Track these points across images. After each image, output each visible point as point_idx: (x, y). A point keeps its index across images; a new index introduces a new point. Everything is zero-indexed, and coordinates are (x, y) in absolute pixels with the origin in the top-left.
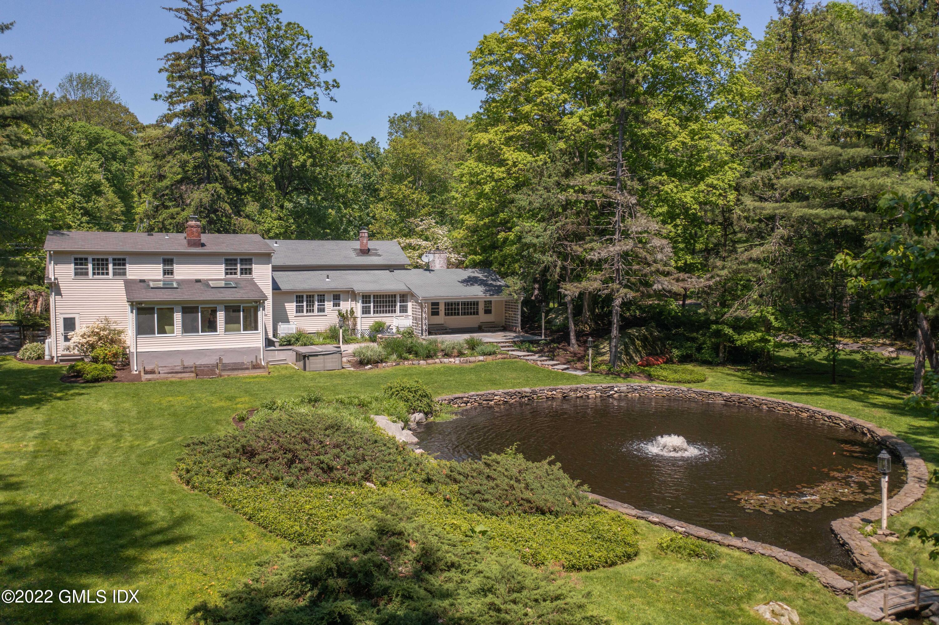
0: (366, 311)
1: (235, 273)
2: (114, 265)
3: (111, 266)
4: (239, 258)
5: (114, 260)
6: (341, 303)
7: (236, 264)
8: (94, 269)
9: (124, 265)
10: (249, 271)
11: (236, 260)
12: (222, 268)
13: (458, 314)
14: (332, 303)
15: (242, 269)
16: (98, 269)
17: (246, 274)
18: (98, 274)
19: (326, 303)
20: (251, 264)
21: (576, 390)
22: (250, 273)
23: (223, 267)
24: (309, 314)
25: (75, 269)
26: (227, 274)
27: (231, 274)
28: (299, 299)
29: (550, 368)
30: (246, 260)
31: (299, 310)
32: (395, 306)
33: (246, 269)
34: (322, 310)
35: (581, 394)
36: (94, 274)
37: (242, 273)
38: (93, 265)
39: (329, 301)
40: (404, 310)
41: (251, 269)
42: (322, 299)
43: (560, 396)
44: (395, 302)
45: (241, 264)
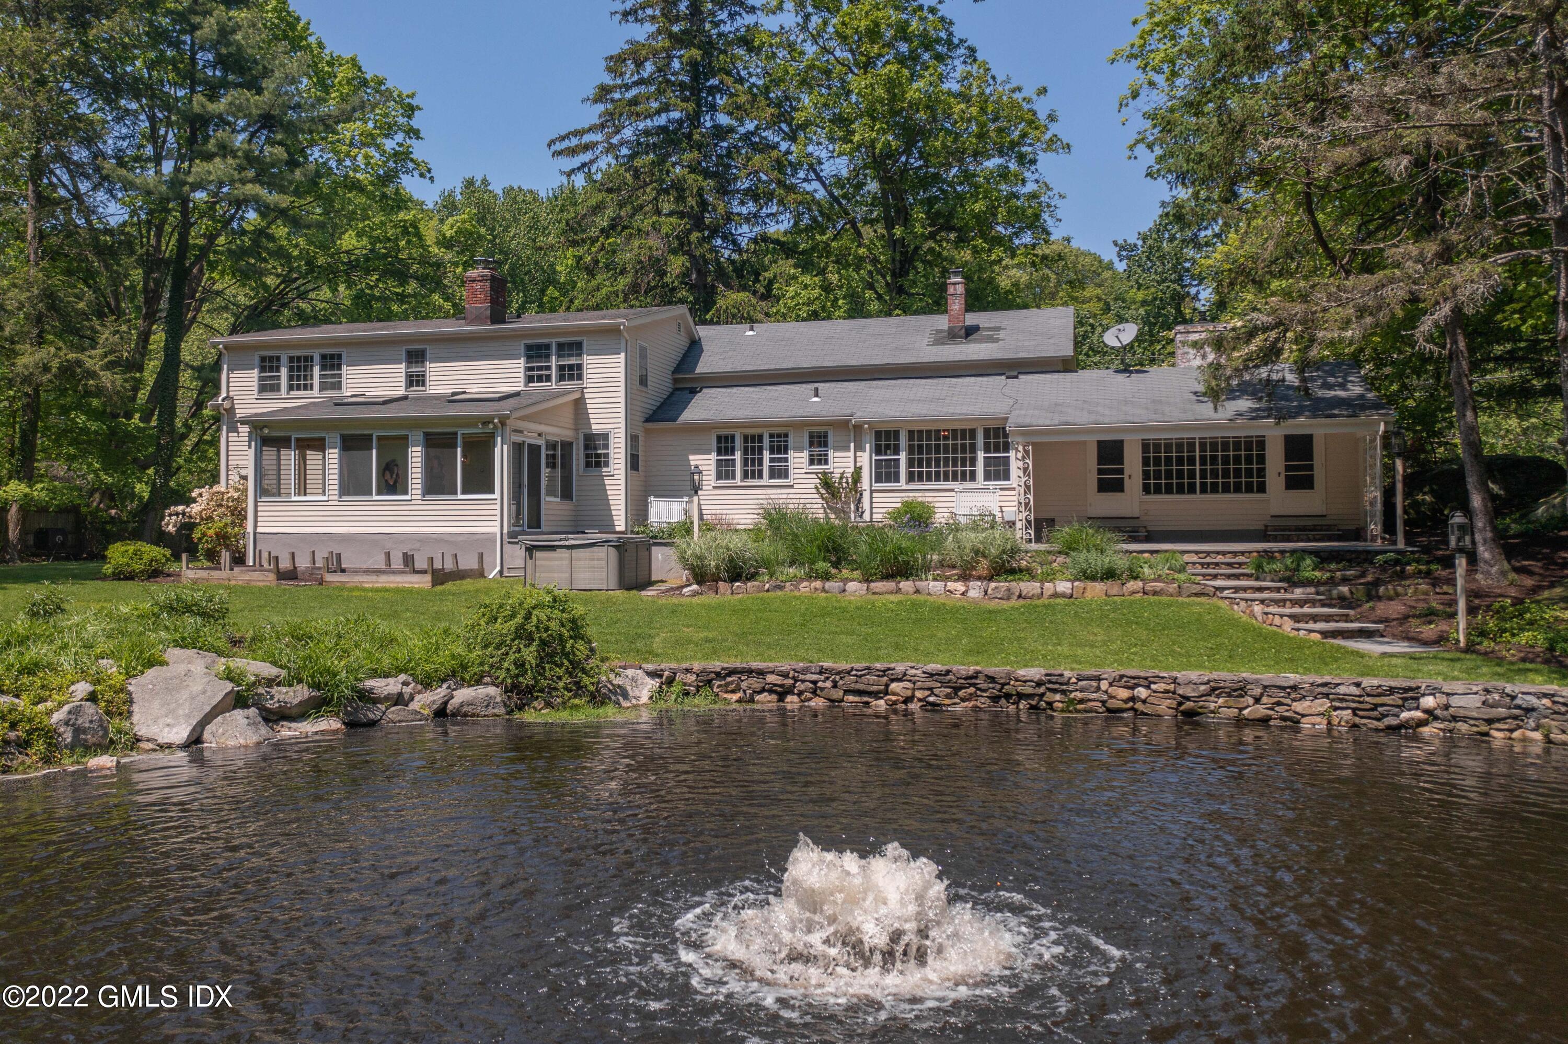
0: (887, 473)
1: (548, 378)
2: (323, 368)
3: (316, 370)
4: (554, 341)
5: (324, 357)
6: (831, 454)
7: (548, 357)
8: (291, 378)
9: (339, 367)
10: (573, 372)
11: (548, 347)
12: (518, 366)
13: (1192, 490)
14: (805, 454)
15: (561, 368)
16: (299, 378)
17: (571, 378)
18: (298, 388)
19: (791, 454)
20: (580, 355)
21: (1240, 690)
22: (580, 377)
23: (520, 364)
24: (750, 482)
25: (261, 379)
26: (530, 379)
27: (540, 379)
28: (725, 445)
29: (1288, 625)
30: (570, 345)
31: (724, 471)
32: (973, 461)
33: (571, 367)
34: (780, 472)
35: (1261, 711)
36: (291, 388)
37: (561, 378)
38: (291, 369)
39: (800, 450)
40: (999, 471)
41: (580, 367)
42: (780, 446)
43: (1165, 706)
44: (973, 449)
45: (560, 356)
